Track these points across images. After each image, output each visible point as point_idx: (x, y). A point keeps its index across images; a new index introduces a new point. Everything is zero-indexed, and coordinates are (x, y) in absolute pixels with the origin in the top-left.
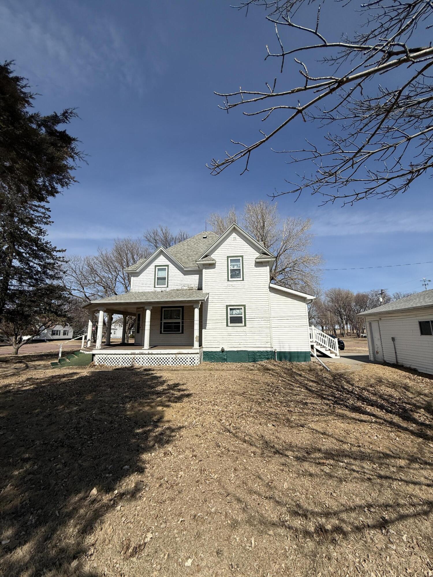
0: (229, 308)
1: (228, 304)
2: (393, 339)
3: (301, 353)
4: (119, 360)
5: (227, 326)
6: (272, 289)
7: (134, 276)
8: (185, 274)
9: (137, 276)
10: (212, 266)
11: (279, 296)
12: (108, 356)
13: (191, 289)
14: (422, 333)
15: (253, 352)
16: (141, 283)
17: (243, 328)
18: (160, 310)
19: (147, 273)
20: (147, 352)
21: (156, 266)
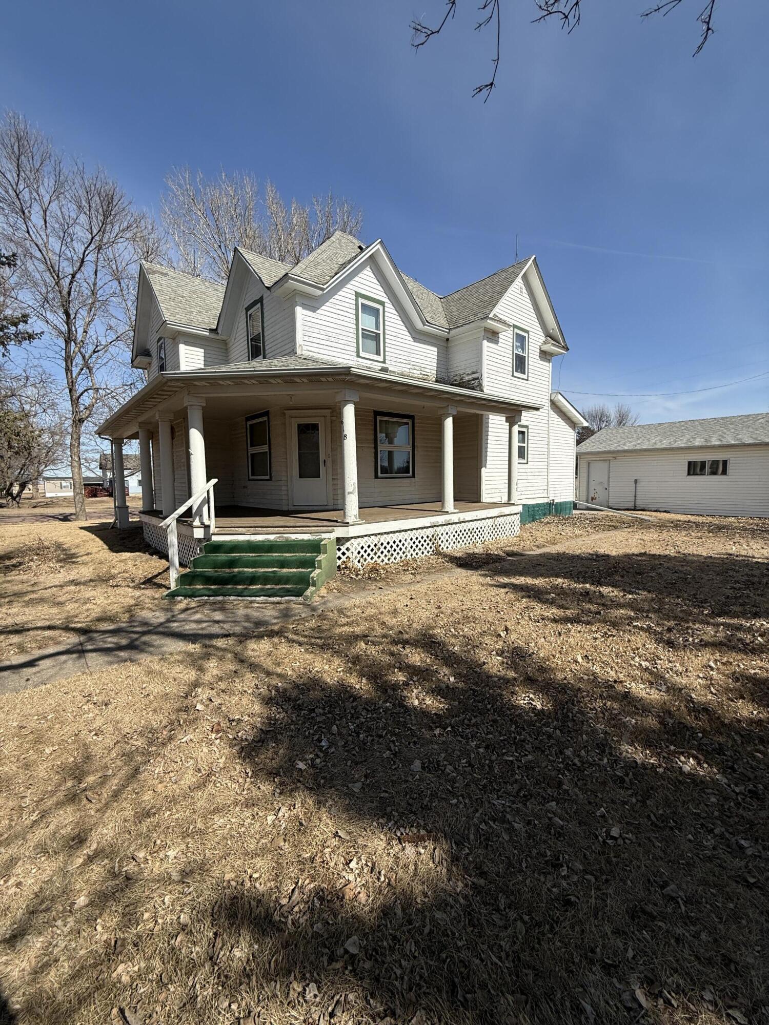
2: (636, 481)
3: (568, 503)
7: (303, 306)
8: (415, 339)
9: (314, 309)
11: (556, 416)
14: (689, 474)
15: (533, 506)
16: (322, 332)
17: (525, 466)
18: (372, 419)
19: (338, 307)
20: (455, 518)
21: (358, 295)
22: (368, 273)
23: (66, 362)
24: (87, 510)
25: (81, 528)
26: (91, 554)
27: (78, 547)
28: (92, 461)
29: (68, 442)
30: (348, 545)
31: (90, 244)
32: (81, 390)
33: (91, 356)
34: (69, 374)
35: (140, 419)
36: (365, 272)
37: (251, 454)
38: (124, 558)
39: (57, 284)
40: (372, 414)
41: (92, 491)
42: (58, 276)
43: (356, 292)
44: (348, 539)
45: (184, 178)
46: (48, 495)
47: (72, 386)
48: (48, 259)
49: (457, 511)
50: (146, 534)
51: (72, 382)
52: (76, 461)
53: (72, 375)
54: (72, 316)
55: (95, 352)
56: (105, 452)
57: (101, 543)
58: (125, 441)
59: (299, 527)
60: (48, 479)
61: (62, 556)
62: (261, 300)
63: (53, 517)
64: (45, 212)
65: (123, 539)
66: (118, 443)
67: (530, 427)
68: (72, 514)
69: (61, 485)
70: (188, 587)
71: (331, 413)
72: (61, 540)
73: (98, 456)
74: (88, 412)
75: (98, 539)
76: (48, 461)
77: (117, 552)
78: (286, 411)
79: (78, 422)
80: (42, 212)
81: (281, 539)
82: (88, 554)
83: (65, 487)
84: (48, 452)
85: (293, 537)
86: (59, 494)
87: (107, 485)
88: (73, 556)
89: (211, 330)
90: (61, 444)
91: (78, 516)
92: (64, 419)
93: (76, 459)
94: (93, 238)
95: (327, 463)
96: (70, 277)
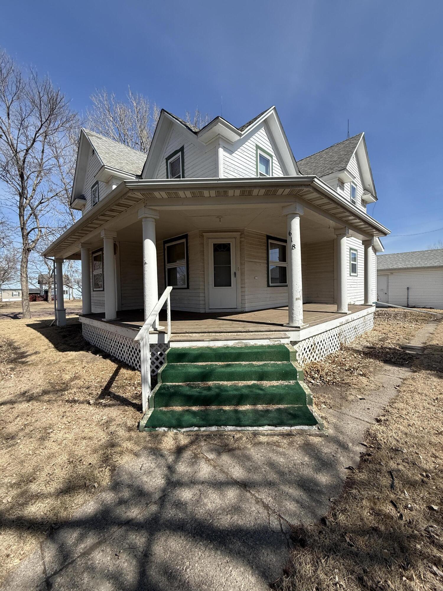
0: (351, 252)
1: (350, 246)
5: (350, 275)
7: (224, 149)
9: (231, 152)
16: (236, 171)
17: (356, 278)
18: (266, 241)
19: (245, 154)
21: (258, 147)
22: (263, 132)
23: (20, 209)
24: (31, 310)
25: (28, 325)
26: (39, 353)
27: (27, 345)
28: (34, 278)
29: (19, 267)
31: (40, 129)
32: (29, 230)
33: (37, 206)
34: (22, 218)
35: (83, 240)
36: (261, 131)
37: (168, 269)
38: (71, 358)
39: (15, 155)
40: (265, 238)
41: (33, 298)
42: (16, 151)
43: (256, 144)
45: (103, 97)
46: (4, 300)
47: (24, 225)
48: (9, 140)
49: (350, 312)
50: (85, 333)
51: (24, 223)
52: (25, 277)
53: (23, 218)
54: (25, 178)
55: (41, 203)
56: (42, 273)
57: (47, 341)
58: (64, 260)
59: (252, 332)
60: (4, 290)
61: (13, 355)
62: (182, 149)
63: (7, 316)
64: (8, 108)
65: (64, 337)
66: (59, 262)
67: (358, 251)
68: (19, 313)
69: (13, 294)
70: (164, 409)
71: (241, 235)
72: (12, 337)
73: (37, 276)
74: (34, 244)
75: (43, 337)
76: (4, 279)
77: (63, 350)
78: (204, 234)
79: (27, 251)
80: (6, 109)
81: (239, 345)
82: (36, 353)
83: (15, 295)
84: (5, 273)
85: (252, 343)
86: (11, 300)
87: (43, 293)
88: (23, 355)
89: (138, 176)
90: (14, 268)
91: (24, 316)
92: (16, 252)
93: (25, 276)
94: (42, 125)
95: (237, 275)
96: (25, 151)
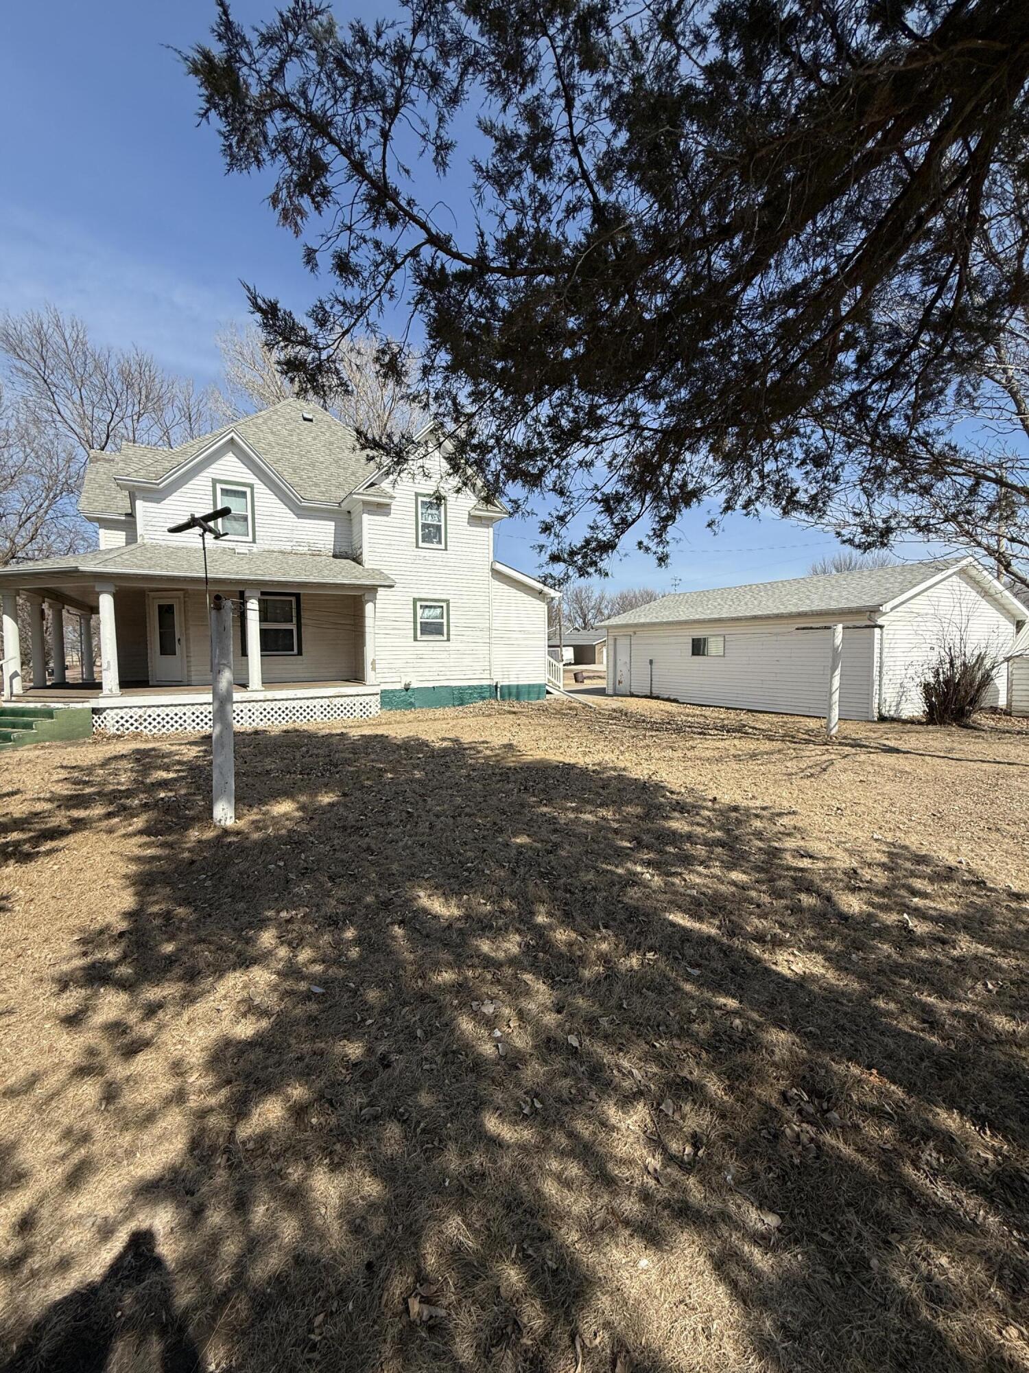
0: (419, 604)
1: (417, 596)
2: (651, 662)
3: (533, 686)
4: (184, 718)
5: (415, 639)
6: (496, 574)
7: (145, 499)
8: (299, 516)
9: (159, 501)
10: (381, 509)
11: (506, 587)
12: (149, 711)
13: (316, 554)
14: (693, 654)
15: (460, 688)
16: (170, 520)
19: (189, 495)
20: (260, 696)
21: (215, 481)
22: (230, 460)
30: (104, 714)
36: (226, 458)
43: (213, 479)
44: (105, 709)
67: (452, 601)
71: (185, 594)
78: (150, 593)
95: (181, 642)
